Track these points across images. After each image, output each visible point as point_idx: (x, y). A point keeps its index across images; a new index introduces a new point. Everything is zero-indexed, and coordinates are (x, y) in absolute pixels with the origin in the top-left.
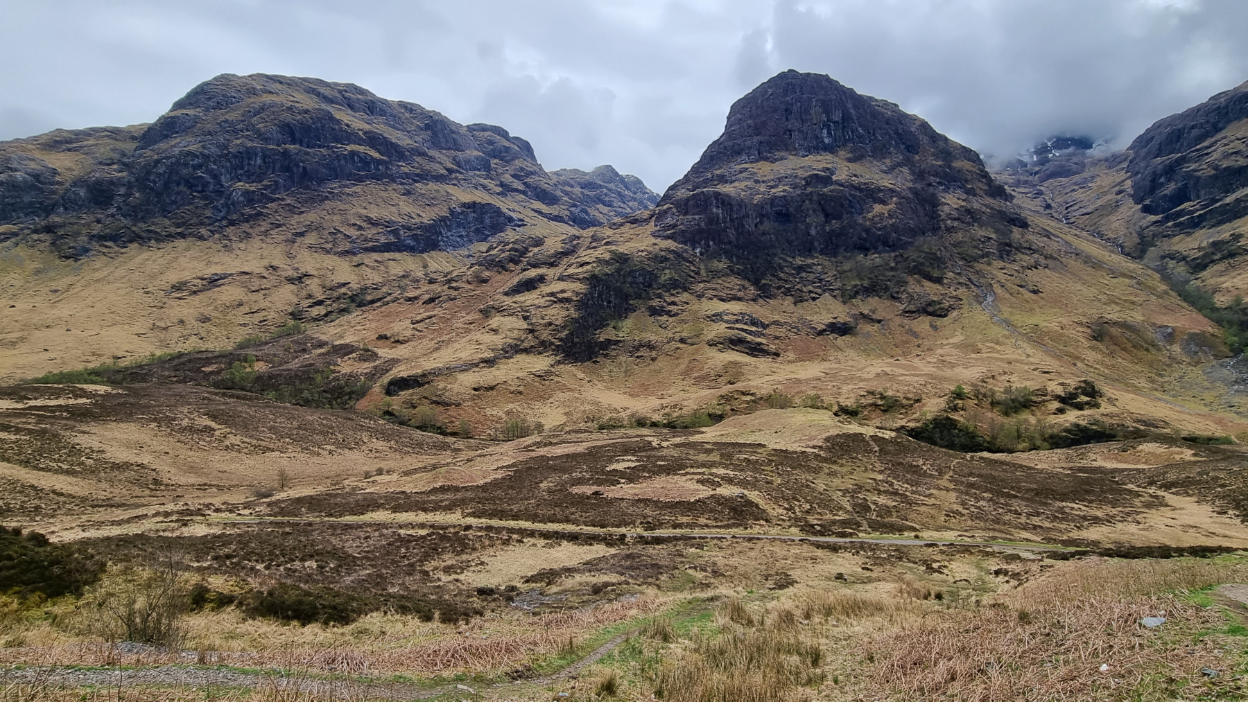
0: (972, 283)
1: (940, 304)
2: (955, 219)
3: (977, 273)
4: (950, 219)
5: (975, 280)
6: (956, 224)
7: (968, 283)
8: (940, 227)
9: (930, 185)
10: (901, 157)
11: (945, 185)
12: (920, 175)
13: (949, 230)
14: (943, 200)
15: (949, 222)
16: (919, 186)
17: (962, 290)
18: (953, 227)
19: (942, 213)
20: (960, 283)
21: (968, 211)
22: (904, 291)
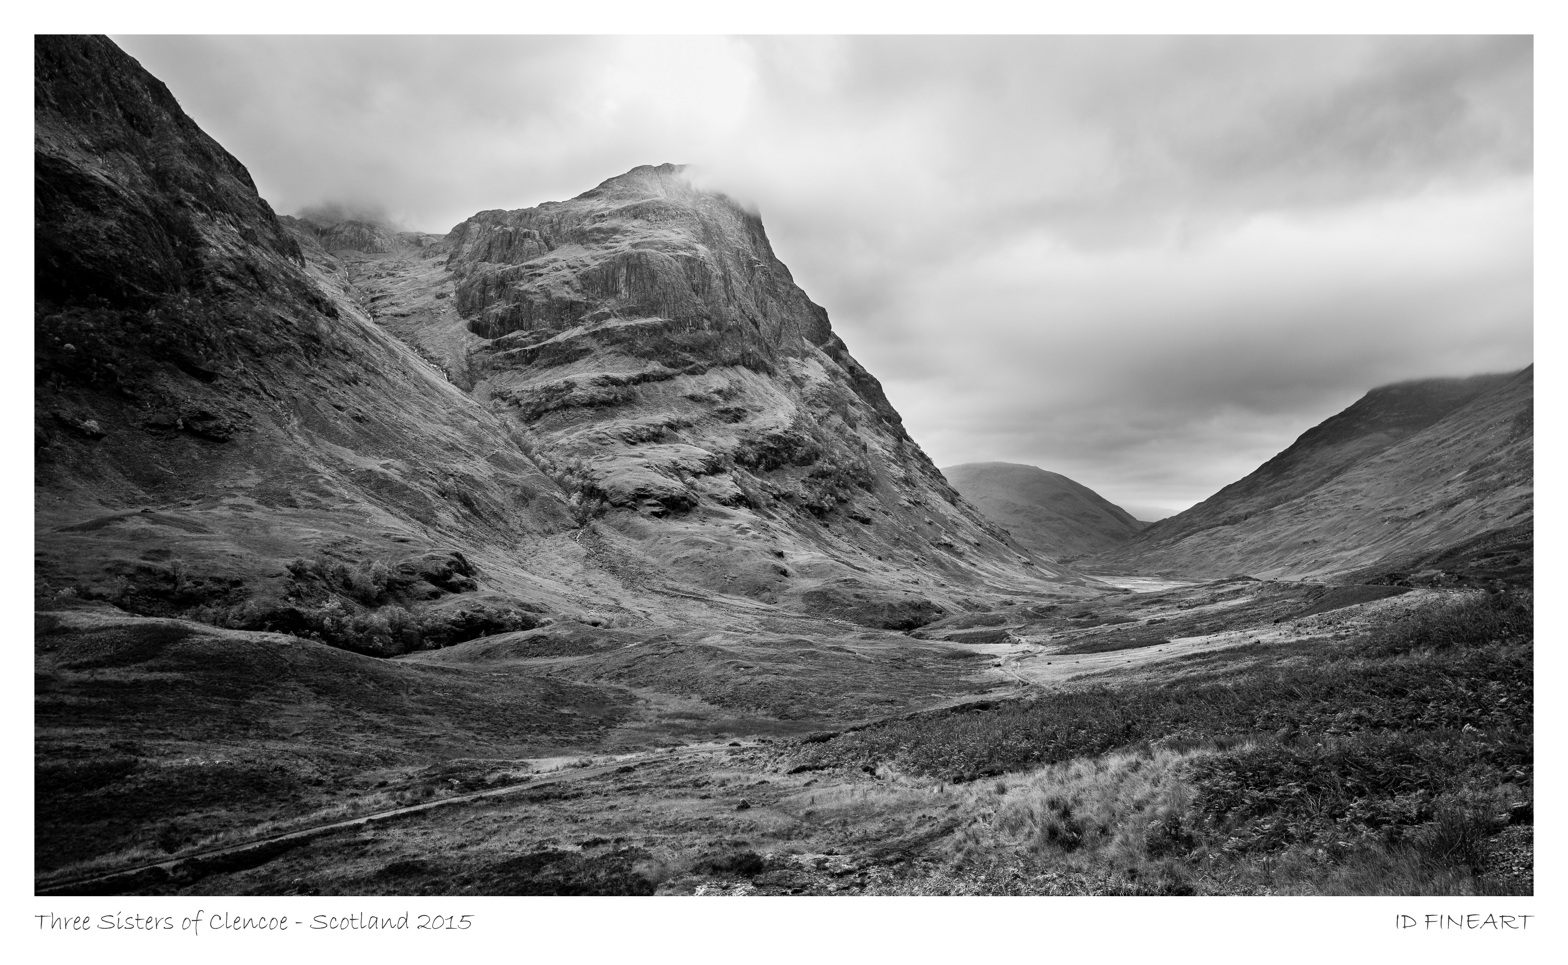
0: (265, 391)
1: (213, 418)
2: (230, 277)
3: (270, 375)
4: (223, 274)
5: (268, 386)
6: (232, 286)
7: (258, 389)
8: (203, 285)
9: (179, 203)
10: (120, 132)
11: (206, 211)
12: (161, 178)
13: (220, 291)
14: (205, 237)
15: (220, 280)
16: (159, 197)
17: (249, 399)
18: (228, 290)
19: (205, 260)
20: (245, 389)
21: (252, 270)
22: (145, 385)
